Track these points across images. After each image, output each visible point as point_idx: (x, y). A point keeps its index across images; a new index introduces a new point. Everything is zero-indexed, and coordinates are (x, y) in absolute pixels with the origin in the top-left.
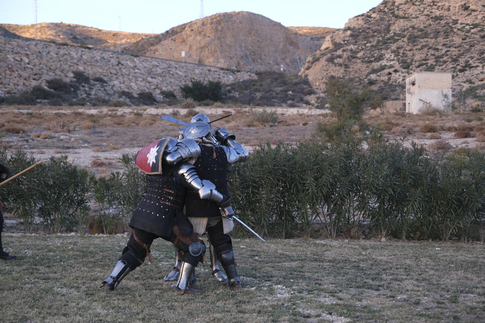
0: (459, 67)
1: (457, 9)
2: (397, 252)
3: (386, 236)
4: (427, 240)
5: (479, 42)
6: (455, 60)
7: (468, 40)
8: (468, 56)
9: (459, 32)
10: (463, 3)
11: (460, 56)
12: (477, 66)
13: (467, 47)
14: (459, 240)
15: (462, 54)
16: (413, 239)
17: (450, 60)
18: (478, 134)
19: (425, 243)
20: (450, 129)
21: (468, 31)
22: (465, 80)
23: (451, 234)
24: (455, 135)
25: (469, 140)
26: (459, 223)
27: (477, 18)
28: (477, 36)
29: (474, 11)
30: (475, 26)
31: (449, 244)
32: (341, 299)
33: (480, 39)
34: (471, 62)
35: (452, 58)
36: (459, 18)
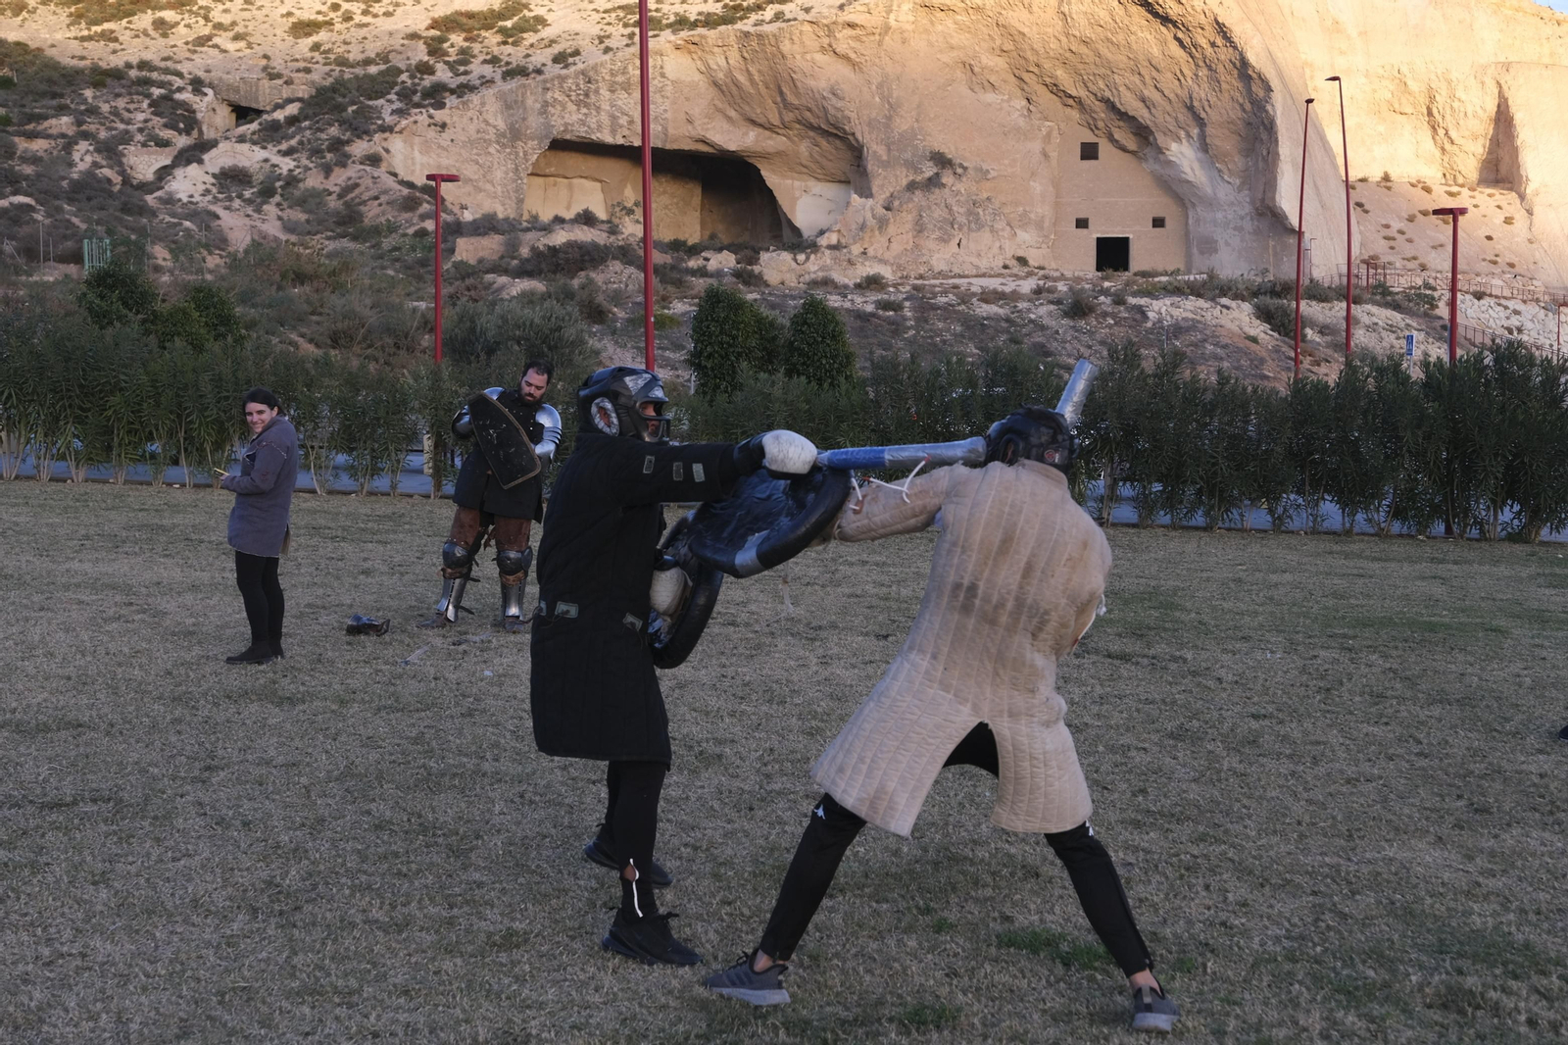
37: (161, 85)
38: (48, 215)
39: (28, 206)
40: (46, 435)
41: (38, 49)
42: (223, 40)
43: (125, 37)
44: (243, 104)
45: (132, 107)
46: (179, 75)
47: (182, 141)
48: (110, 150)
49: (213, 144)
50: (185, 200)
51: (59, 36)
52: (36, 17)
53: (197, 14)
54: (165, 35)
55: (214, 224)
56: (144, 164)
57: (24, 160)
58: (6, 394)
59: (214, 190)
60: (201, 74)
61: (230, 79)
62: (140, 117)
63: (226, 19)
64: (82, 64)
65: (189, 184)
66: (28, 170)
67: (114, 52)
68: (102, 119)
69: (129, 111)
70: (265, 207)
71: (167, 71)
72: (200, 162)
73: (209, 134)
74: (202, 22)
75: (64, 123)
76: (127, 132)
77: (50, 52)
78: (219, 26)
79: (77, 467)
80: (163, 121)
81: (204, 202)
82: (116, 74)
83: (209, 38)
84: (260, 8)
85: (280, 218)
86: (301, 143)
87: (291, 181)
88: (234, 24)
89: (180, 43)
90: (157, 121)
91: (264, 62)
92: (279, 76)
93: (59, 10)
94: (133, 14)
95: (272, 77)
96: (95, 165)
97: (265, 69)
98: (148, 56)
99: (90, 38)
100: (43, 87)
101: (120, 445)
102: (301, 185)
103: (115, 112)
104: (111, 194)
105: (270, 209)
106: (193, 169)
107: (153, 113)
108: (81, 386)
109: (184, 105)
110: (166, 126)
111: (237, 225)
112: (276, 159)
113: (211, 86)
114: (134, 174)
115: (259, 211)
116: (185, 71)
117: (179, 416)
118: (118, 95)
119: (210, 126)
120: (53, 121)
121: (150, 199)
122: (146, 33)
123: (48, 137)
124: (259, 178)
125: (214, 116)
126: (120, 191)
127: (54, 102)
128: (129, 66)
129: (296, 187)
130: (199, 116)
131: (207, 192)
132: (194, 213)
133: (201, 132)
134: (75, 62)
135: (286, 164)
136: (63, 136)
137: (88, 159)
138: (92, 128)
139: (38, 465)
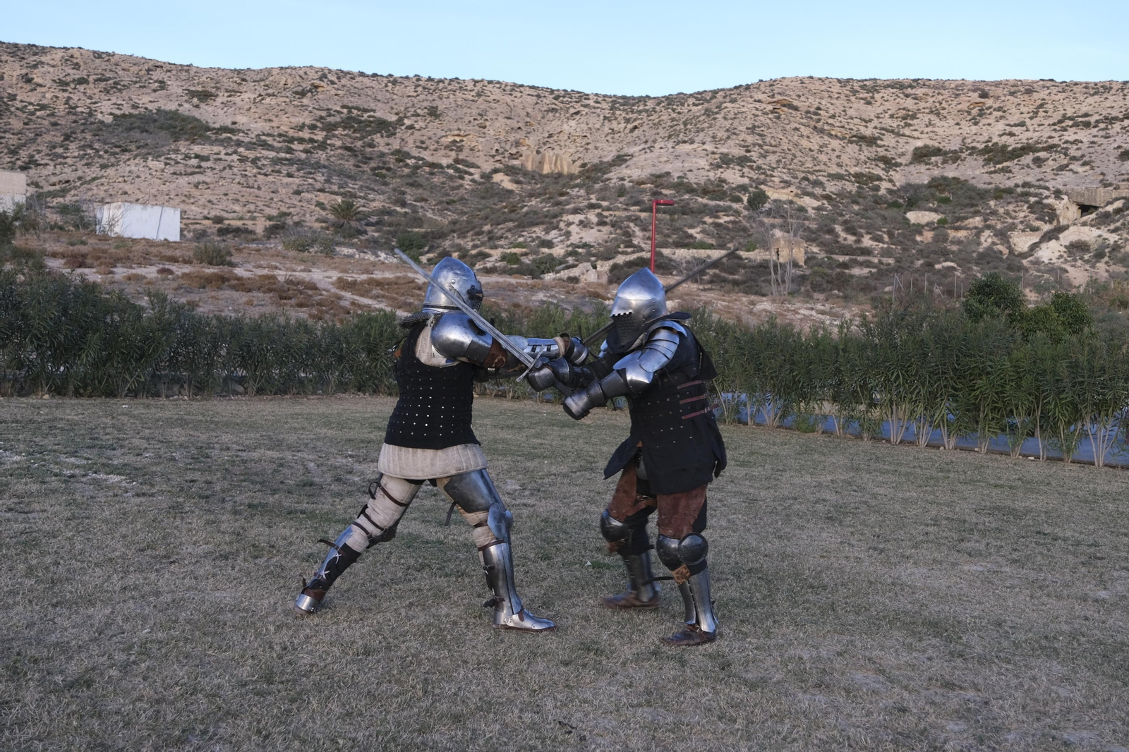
0: (19, 163)
1: (14, 79)
2: (79, 411)
3: (49, 391)
4: (100, 396)
5: (48, 130)
6: (13, 152)
7: (32, 126)
8: (33, 148)
9: (19, 113)
10: (24, 71)
11: (20, 146)
12: (47, 164)
13: (32, 135)
14: (136, 396)
15: (24, 145)
16: (82, 395)
17: (6, 151)
18: (96, 263)
19: (99, 401)
20: (54, 255)
21: (32, 114)
22: (29, 182)
23: (129, 389)
24: (65, 264)
25: (86, 271)
26: (140, 377)
27: (44, 97)
28: (46, 122)
29: (41, 86)
30: (43, 107)
31: (127, 400)
32: (88, 459)
33: (50, 127)
34: (37, 157)
35: (9, 149)
36: (18, 92)
37: (1035, 195)
38: (963, 272)
39: (953, 267)
40: (926, 409)
41: (966, 181)
42: (1075, 166)
43: (1016, 169)
44: (1086, 203)
45: (1017, 209)
46: (1047, 188)
47: (1046, 227)
48: (1003, 235)
49: (1066, 228)
50: (1047, 262)
51: (977, 172)
52: (965, 163)
53: (1060, 152)
54: (1040, 166)
55: (1065, 275)
56: (1022, 242)
57: (952, 243)
58: (895, 374)
59: (1065, 255)
60: (1061, 187)
61: (1079, 189)
62: (1022, 214)
63: (1078, 154)
64: (990, 186)
65: (1050, 252)
66: (955, 248)
67: (1009, 178)
68: (999, 218)
69: (1015, 212)
70: (1098, 265)
71: (1040, 187)
72: (1057, 239)
73: (1063, 222)
74: (1063, 156)
75: (977, 221)
76: (1013, 224)
77: (972, 182)
78: (1074, 158)
79: (949, 436)
80: (1035, 216)
81: (1058, 263)
82: (1009, 191)
83: (1067, 166)
84: (1100, 146)
85: (1107, 271)
86: (1123, 224)
87: (1116, 247)
88: (1083, 156)
89: (1048, 170)
90: (1032, 216)
91: (1101, 177)
92: (1110, 185)
93: (978, 158)
94: (1021, 156)
95: (1106, 186)
96: (993, 243)
97: (1101, 181)
98: (1028, 179)
99: (995, 172)
100: (967, 201)
101: (984, 419)
102: (1122, 250)
103: (1007, 213)
104: (1001, 260)
105: (1101, 266)
106: (1053, 243)
107: (1031, 212)
108: (955, 370)
109: (1050, 207)
110: (1037, 219)
111: (1078, 276)
112: (1106, 235)
113: (1066, 194)
114: (1016, 248)
115: (1093, 267)
116: (1050, 186)
117: (1037, 398)
118: (1009, 203)
119: (1064, 218)
120: (971, 220)
121: (1025, 262)
122: (1028, 166)
123: (967, 229)
124: (1094, 247)
125: (1067, 211)
126: (1007, 258)
127: (972, 210)
128: (1017, 186)
129: (1119, 252)
130: (1058, 212)
131: (1061, 256)
132: (1052, 269)
133: (1058, 221)
134: (986, 186)
135: (1113, 238)
136: (976, 228)
137: (990, 240)
138: (993, 222)
139: (918, 434)
